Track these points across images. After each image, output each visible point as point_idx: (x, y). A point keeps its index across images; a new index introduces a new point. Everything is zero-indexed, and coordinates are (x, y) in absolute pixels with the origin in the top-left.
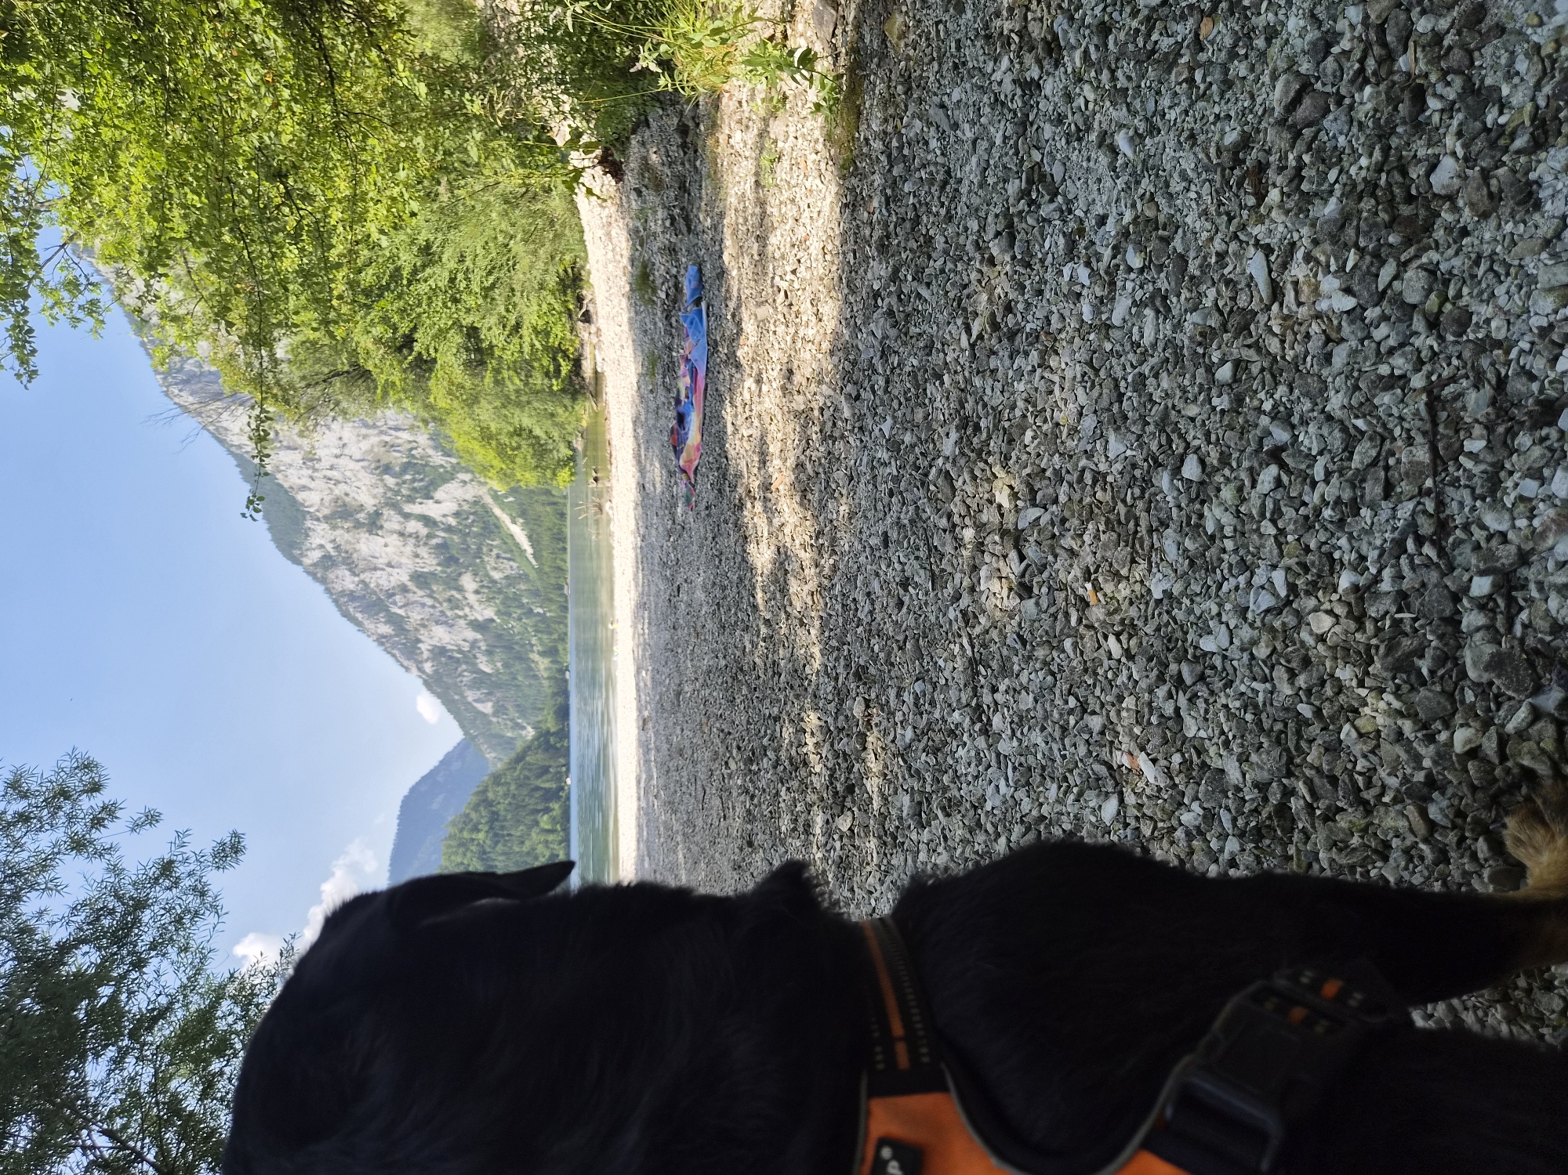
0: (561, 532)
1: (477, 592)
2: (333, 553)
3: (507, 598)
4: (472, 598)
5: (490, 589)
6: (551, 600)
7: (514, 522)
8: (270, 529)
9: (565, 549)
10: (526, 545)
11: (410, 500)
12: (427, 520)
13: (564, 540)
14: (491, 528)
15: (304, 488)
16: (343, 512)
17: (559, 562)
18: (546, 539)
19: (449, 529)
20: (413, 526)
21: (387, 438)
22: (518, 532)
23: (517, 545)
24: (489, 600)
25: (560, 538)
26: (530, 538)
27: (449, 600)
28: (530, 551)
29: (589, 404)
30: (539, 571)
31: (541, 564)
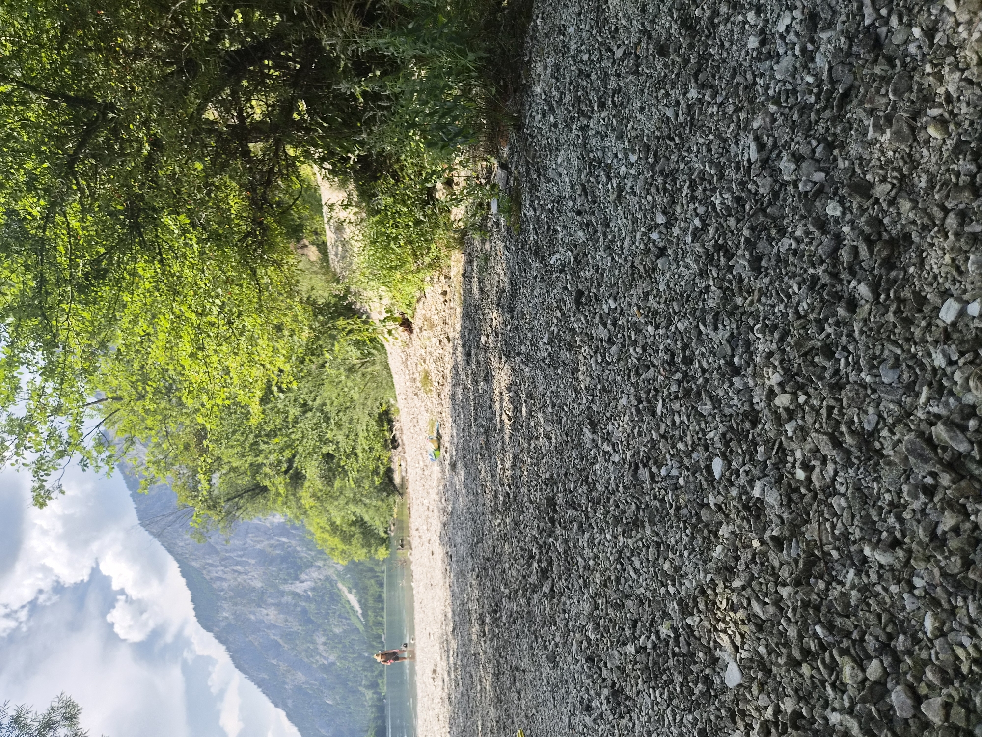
0: (380, 597)
1: (325, 644)
2: (233, 622)
3: (344, 646)
4: (321, 648)
5: (334, 641)
6: (373, 647)
7: (350, 592)
8: (195, 609)
9: (383, 609)
10: (357, 607)
11: (285, 581)
12: (295, 594)
13: (382, 602)
14: (336, 597)
15: (219, 579)
16: (242, 593)
17: (379, 618)
18: (371, 602)
19: (308, 599)
20: (287, 599)
21: (273, 542)
22: (353, 599)
23: (352, 608)
24: (333, 648)
25: (379, 599)
26: (360, 602)
27: (306, 651)
28: (360, 611)
29: (398, 498)
30: (366, 625)
31: (367, 621)
